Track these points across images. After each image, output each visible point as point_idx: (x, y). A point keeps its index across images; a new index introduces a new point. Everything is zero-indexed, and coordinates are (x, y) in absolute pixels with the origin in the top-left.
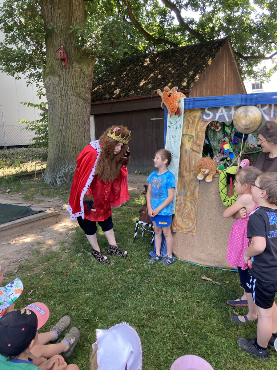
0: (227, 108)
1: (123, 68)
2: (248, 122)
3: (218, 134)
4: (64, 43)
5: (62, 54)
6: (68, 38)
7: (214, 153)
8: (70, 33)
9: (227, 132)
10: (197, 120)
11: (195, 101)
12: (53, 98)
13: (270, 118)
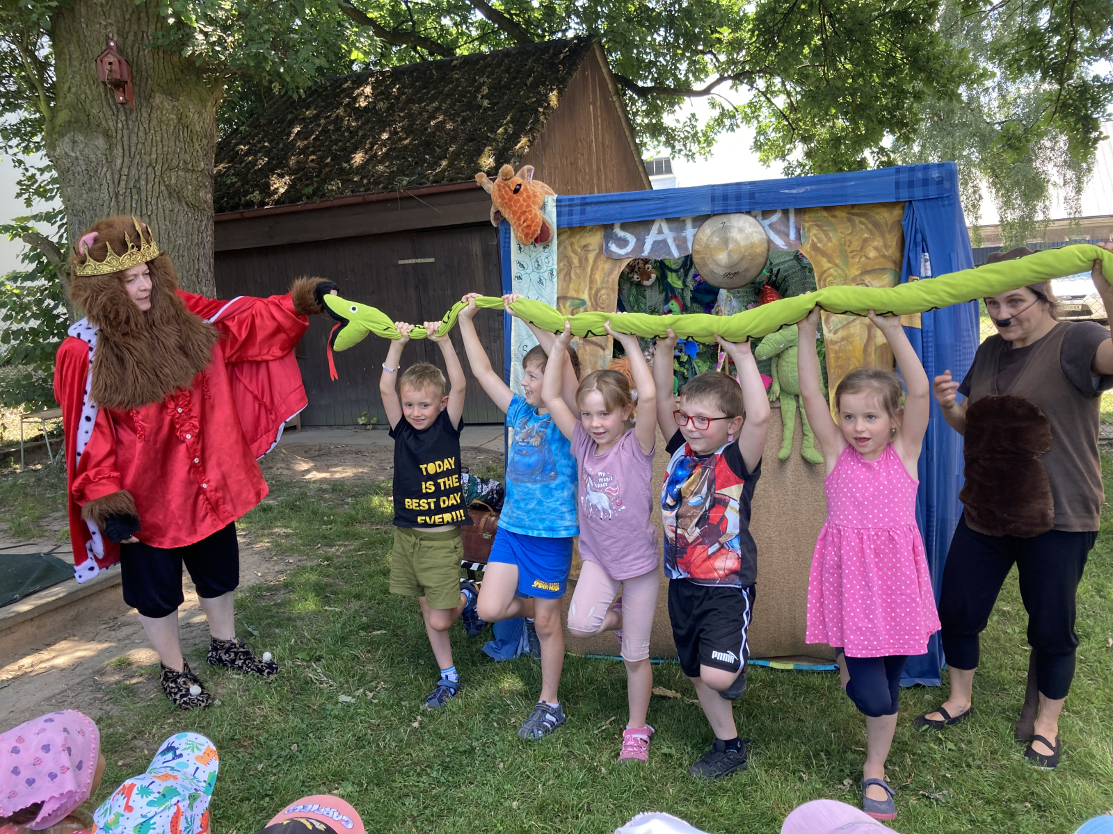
0: (675, 221)
1: (292, 113)
3: (648, 293)
4: (118, 34)
5: (115, 67)
6: (130, 20)
8: (138, 7)
10: (591, 257)
11: (587, 204)
12: (87, 205)
13: (788, 243)
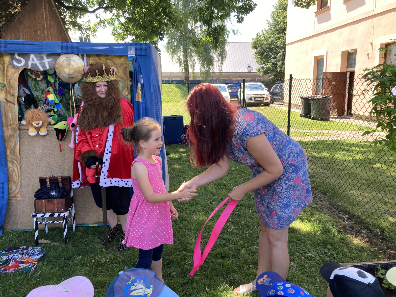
2: (72, 72)
3: (40, 83)
7: (39, 104)
9: (51, 81)
11: (7, 43)
